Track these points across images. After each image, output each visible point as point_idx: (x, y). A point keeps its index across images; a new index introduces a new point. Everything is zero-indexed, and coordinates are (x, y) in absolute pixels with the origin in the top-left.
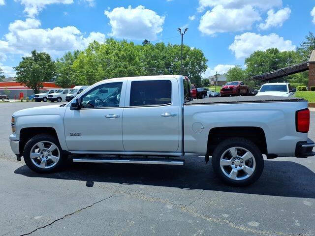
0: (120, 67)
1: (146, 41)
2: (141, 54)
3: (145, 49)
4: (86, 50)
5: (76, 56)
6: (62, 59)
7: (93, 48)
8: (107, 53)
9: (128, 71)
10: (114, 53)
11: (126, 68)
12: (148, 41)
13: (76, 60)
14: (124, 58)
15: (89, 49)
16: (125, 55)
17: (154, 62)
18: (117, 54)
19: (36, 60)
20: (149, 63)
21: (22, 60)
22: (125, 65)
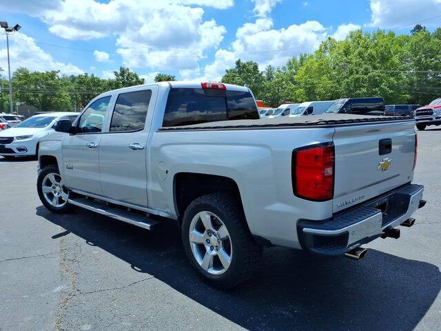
0: (357, 73)
1: (418, 28)
2: (406, 49)
3: (414, 40)
4: (316, 52)
5: (302, 63)
6: (284, 68)
7: (326, 48)
8: (347, 53)
9: (369, 77)
10: (356, 53)
11: (366, 74)
12: (423, 26)
13: (301, 68)
14: (371, 58)
15: (320, 50)
16: (374, 53)
17: (429, 60)
18: (360, 54)
19: (240, 72)
20: (418, 63)
21: (226, 73)
22: (366, 69)
